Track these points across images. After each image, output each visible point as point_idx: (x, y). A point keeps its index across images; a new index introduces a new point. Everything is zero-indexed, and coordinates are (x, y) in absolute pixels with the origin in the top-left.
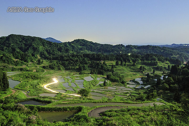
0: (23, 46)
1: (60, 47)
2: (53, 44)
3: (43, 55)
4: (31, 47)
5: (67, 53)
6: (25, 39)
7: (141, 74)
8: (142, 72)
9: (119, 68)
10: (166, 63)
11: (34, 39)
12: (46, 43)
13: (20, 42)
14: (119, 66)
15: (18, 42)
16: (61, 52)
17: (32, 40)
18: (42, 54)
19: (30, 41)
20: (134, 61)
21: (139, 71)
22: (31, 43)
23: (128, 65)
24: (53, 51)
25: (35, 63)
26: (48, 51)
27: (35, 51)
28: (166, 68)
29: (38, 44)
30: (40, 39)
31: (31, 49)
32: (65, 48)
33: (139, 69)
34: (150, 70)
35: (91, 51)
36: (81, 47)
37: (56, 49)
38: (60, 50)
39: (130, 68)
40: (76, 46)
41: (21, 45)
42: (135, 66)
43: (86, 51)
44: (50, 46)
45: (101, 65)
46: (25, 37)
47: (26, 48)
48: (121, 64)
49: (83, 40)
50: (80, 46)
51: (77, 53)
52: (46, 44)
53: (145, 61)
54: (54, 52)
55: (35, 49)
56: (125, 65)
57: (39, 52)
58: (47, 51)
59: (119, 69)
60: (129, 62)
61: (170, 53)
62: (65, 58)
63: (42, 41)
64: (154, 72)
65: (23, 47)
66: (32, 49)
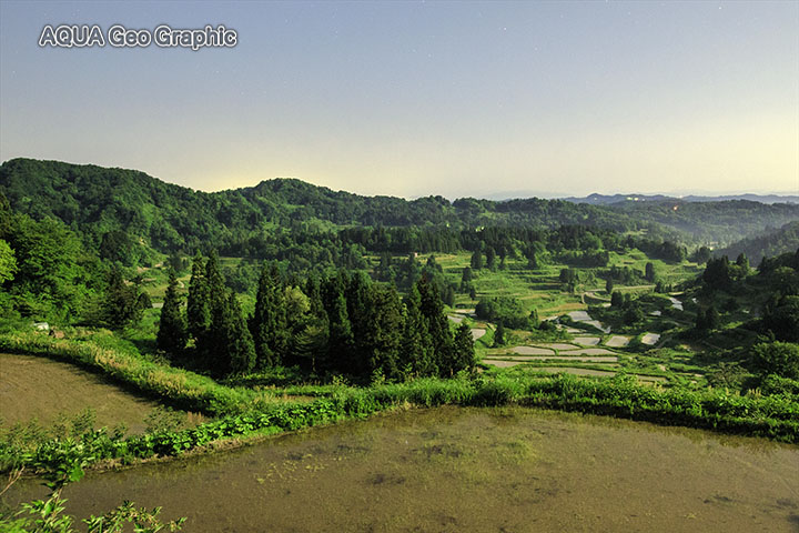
0: (74, 205)
1: (225, 209)
2: (196, 198)
3: (163, 238)
4: (109, 209)
5: (253, 228)
6: (79, 178)
7: (568, 298)
8: (570, 290)
9: (485, 279)
10: (633, 257)
11: (115, 177)
12: (168, 191)
13: (58, 189)
14: (484, 270)
15: (52, 191)
16: (229, 225)
17: (107, 183)
18: (158, 237)
19: (100, 187)
20: (529, 254)
21: (558, 288)
22: (108, 194)
23: (511, 267)
24: (198, 223)
25: (158, 271)
26: (178, 221)
27: (127, 226)
28: (641, 272)
29: (136, 199)
30: (142, 178)
31: (111, 218)
32: (243, 212)
33: (555, 278)
34: (594, 284)
35: (334, 222)
36: (294, 207)
37: (209, 217)
38: (224, 217)
39: (521, 276)
40: (274, 205)
41: (64, 199)
42: (539, 268)
43: (314, 220)
44: (183, 205)
45: (420, 268)
46: (76, 171)
47: (87, 212)
48: (489, 265)
49: (294, 182)
50: (289, 202)
51: (293, 230)
52: (168, 198)
53: (566, 252)
54: (206, 228)
55: (128, 216)
56: (501, 267)
57: (143, 227)
58: (174, 223)
59: (487, 283)
60: (513, 255)
61: (615, 222)
62: (273, 248)
63: (148, 186)
64: (609, 287)
65: (70, 210)
66: (113, 215)
